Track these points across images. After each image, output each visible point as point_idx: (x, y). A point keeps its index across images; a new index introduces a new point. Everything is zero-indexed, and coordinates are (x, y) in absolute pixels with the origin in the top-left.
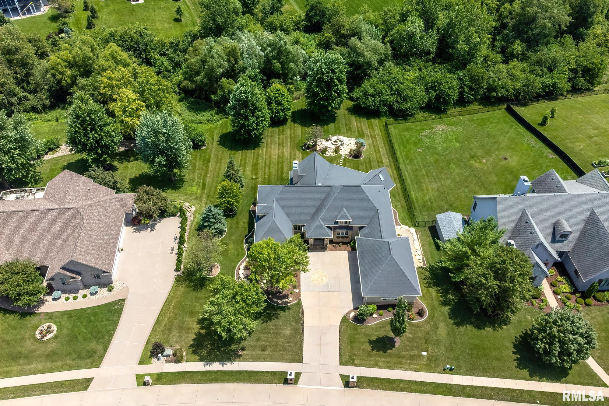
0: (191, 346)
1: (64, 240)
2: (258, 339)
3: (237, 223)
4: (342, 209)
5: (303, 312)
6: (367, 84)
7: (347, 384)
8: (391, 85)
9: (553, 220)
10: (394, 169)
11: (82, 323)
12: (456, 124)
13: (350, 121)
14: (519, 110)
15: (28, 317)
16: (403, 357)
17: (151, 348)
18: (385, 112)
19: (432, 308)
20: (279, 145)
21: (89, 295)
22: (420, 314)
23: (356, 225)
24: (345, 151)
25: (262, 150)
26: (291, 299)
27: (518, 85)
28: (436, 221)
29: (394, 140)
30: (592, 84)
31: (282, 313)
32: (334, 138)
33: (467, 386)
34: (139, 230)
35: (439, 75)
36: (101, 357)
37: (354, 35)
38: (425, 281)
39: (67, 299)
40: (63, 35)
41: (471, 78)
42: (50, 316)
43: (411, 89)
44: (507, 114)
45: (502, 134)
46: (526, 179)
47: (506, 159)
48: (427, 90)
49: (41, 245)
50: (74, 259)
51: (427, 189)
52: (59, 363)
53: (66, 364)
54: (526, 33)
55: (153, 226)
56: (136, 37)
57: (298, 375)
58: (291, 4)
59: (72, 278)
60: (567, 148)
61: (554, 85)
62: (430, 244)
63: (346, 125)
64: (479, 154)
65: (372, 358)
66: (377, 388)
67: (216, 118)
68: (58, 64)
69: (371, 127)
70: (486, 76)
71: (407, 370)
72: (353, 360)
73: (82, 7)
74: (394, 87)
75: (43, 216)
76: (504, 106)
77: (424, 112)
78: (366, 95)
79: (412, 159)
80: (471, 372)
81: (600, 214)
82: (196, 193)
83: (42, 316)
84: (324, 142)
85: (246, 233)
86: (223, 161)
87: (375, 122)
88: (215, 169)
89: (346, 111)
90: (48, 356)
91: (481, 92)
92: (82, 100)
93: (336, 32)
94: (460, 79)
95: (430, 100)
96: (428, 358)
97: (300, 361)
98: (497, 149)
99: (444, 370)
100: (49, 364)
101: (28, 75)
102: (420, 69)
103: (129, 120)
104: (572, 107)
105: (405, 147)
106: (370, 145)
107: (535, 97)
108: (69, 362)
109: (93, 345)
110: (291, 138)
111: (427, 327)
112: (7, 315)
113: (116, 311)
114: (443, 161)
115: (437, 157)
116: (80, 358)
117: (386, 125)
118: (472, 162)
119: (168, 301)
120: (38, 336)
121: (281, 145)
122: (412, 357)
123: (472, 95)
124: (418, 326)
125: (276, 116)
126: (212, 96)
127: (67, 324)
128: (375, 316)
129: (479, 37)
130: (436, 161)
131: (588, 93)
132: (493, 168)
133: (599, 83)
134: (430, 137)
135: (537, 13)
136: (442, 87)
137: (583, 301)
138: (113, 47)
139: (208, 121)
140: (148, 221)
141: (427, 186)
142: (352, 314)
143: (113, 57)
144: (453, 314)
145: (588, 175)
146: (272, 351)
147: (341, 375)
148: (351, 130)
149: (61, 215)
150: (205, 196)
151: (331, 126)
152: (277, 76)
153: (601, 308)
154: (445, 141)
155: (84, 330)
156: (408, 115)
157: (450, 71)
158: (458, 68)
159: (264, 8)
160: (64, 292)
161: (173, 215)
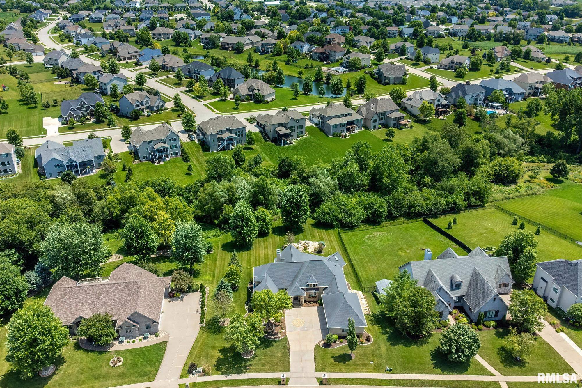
0: (215, 366)
1: (127, 303)
2: (260, 360)
3: (240, 295)
4: (311, 276)
5: (289, 343)
6: (324, 207)
7: (321, 383)
8: (340, 206)
9: (450, 276)
10: (346, 259)
11: (139, 356)
12: (388, 231)
13: (313, 232)
14: (432, 221)
15: (104, 354)
16: (357, 365)
17: (187, 368)
18: (337, 225)
19: (376, 337)
20: (265, 248)
21: (143, 340)
22: (368, 340)
23: (321, 286)
24: (311, 249)
25: (253, 252)
26: (280, 336)
27: (430, 204)
28: (376, 287)
29: (345, 242)
30: (483, 202)
31: (274, 344)
32: (303, 242)
33: (401, 380)
34: (173, 301)
35: (372, 200)
36: (155, 375)
37: (312, 176)
38: (370, 322)
39: (128, 342)
40: (110, 186)
41: (395, 201)
42: (118, 353)
43: (354, 209)
44: (424, 224)
45: (420, 235)
46: (429, 249)
47: (423, 249)
48: (365, 209)
49: (113, 306)
50: (137, 311)
51: (370, 270)
52: (127, 380)
53: (132, 380)
54: (432, 171)
55: (182, 297)
56: (163, 184)
57: (288, 379)
58: (267, 161)
59: (134, 326)
60: (465, 241)
61: (455, 203)
62: (373, 302)
63: (311, 234)
64: (404, 247)
65: (337, 367)
66: (341, 384)
67: (219, 233)
68: (113, 201)
69: (329, 235)
70: (406, 199)
71: (361, 372)
72: (324, 369)
73: (122, 168)
74: (343, 208)
75: (115, 287)
76: (422, 219)
77: (365, 225)
78: (324, 213)
79: (358, 253)
80: (404, 371)
81: (479, 270)
82: (209, 280)
83: (113, 353)
84: (296, 245)
85: (246, 300)
86: (226, 260)
87: (331, 231)
88: (221, 264)
89: (310, 226)
90: (118, 376)
91: (403, 209)
92: (136, 218)
93: (300, 176)
94: (388, 202)
95: (368, 215)
96: (374, 365)
97: (289, 371)
98: (417, 244)
99: (386, 371)
100: (120, 381)
101: (90, 211)
102: (359, 196)
103: (163, 232)
104: (469, 217)
105: (353, 246)
106: (328, 245)
107: (443, 212)
108: (133, 379)
109: (149, 368)
110: (272, 243)
111: (373, 348)
112: (89, 353)
113: (162, 348)
114: (379, 253)
115: (375, 250)
116: (140, 376)
117: (339, 233)
118: (400, 252)
119: (197, 342)
120: (112, 365)
121: (266, 248)
122: (364, 365)
123: (398, 212)
124: (367, 347)
125: (262, 229)
126: (215, 221)
127: (130, 357)
128: (337, 342)
129: (397, 173)
130: (375, 253)
131: (480, 208)
132: (415, 255)
133: (487, 202)
134: (370, 240)
135: (437, 157)
136: (375, 207)
137: (476, 327)
138: (150, 189)
139: (214, 236)
140: (178, 295)
141: (369, 268)
142: (322, 342)
143: (148, 196)
144: (389, 339)
145: (474, 251)
146: (270, 366)
147: (317, 378)
148: (314, 236)
149: (126, 287)
150: (215, 281)
151: (301, 235)
152: (261, 204)
153: (489, 331)
154: (380, 241)
155: (141, 360)
156: (352, 226)
157: (380, 197)
158: (385, 195)
159: (250, 164)
160: (126, 338)
161: (196, 291)
